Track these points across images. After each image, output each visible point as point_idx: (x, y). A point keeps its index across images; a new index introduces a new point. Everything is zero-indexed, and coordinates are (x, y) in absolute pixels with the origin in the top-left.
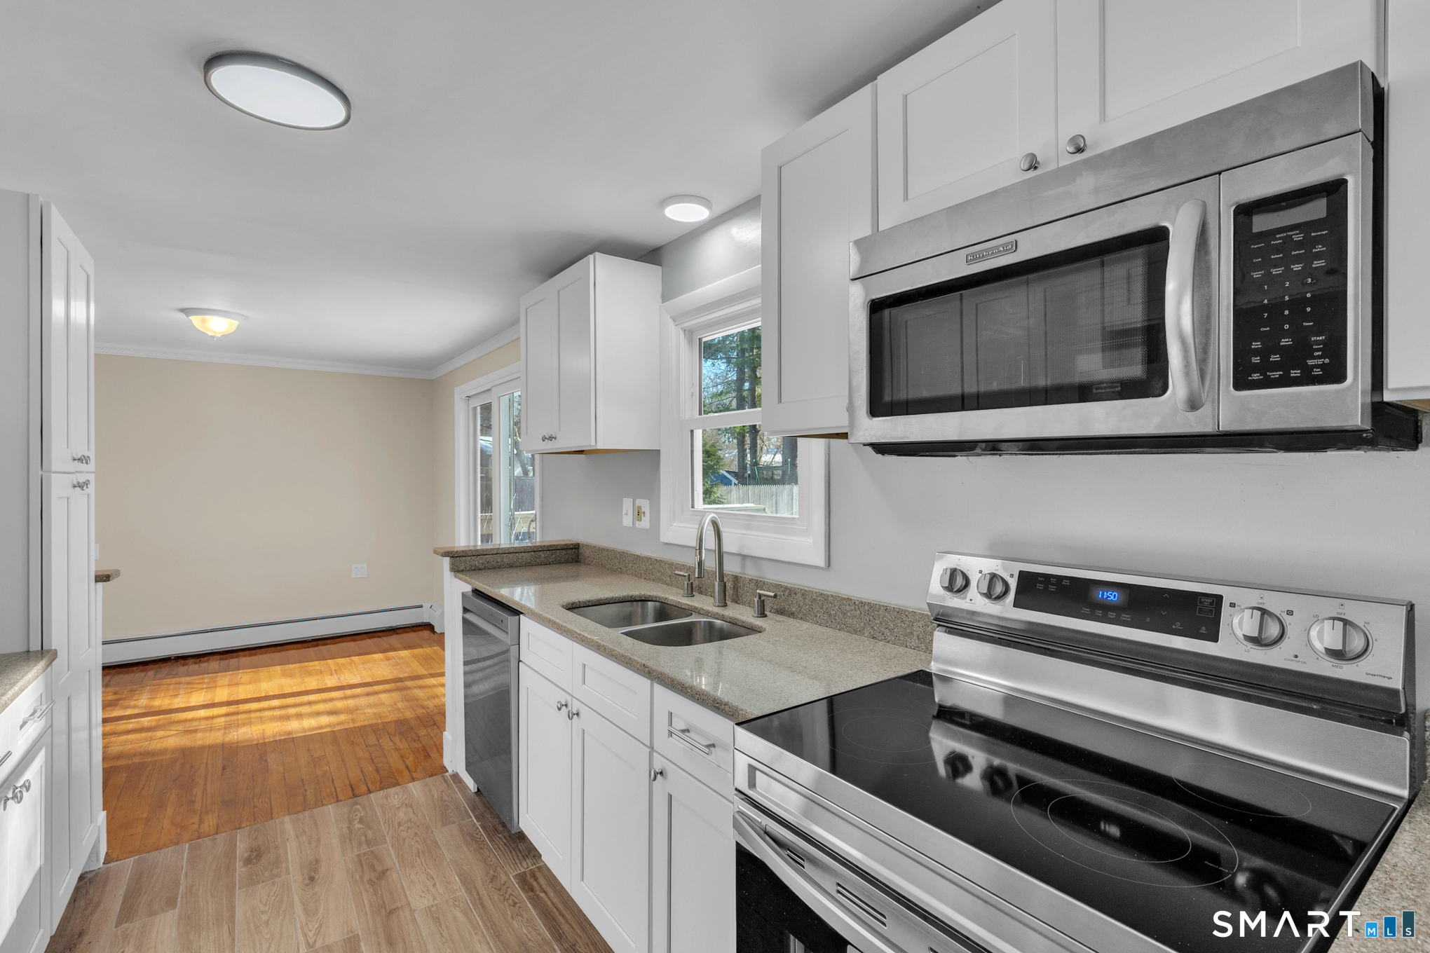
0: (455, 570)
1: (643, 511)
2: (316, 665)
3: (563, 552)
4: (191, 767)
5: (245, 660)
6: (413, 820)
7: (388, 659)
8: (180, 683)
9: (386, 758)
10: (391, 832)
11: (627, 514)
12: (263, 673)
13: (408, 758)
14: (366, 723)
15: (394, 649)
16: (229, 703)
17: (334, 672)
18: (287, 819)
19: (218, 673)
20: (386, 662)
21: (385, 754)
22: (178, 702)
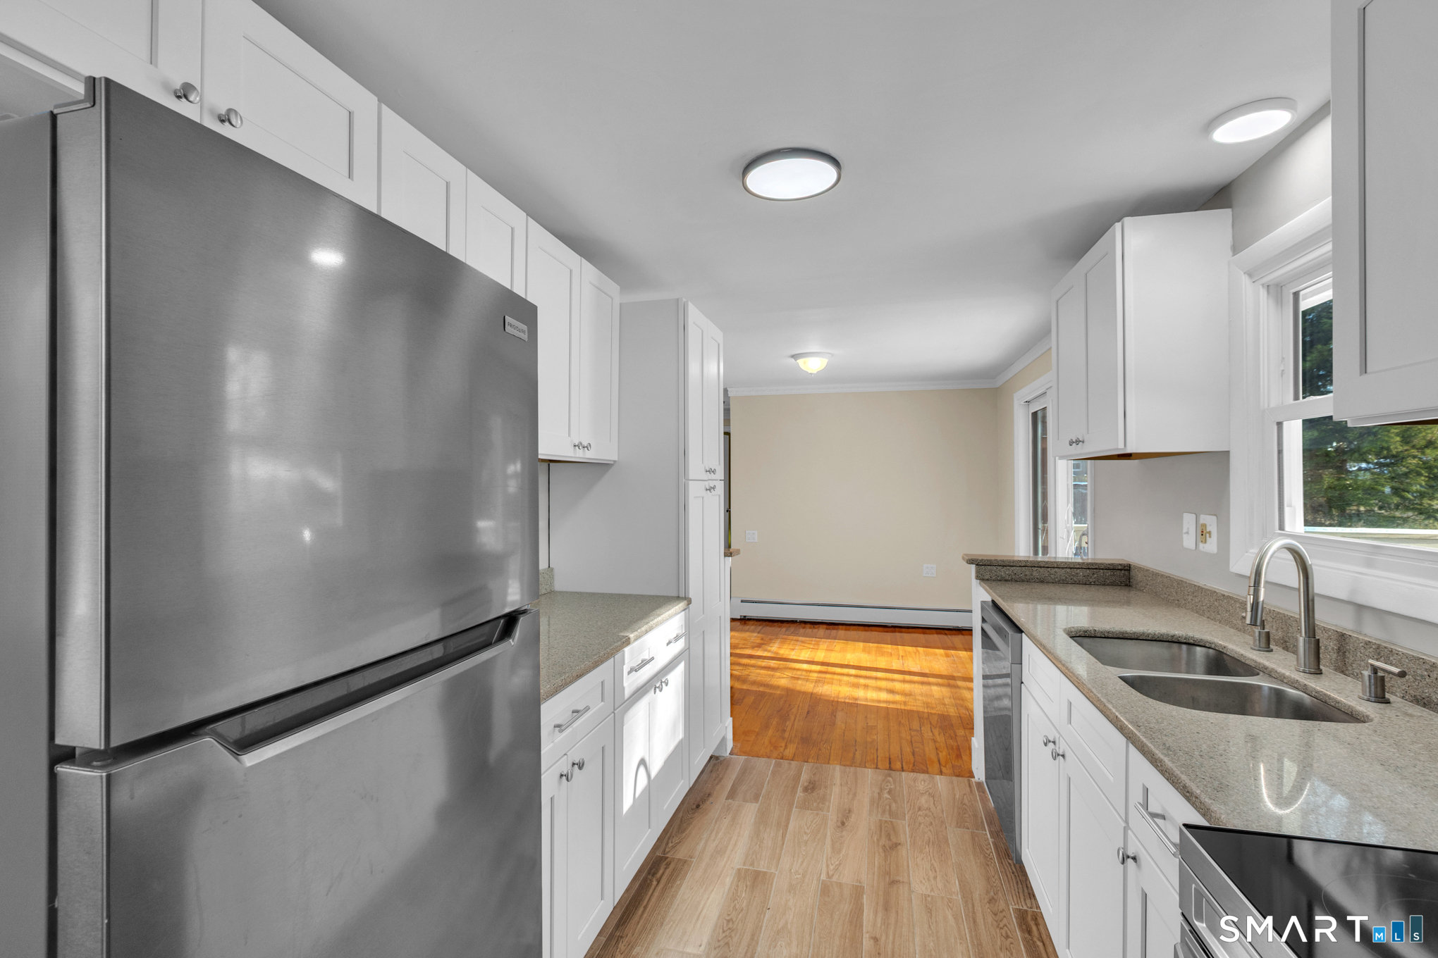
0: (980, 577)
1: (1208, 530)
2: (888, 648)
3: (1109, 573)
4: (790, 705)
5: (841, 632)
6: (932, 810)
7: (947, 656)
8: (798, 641)
9: (923, 745)
10: (911, 812)
11: (1187, 533)
12: (851, 645)
13: (941, 752)
14: (915, 708)
15: (955, 648)
16: (823, 664)
17: (901, 657)
18: (838, 767)
19: (821, 638)
20: (945, 659)
21: (923, 741)
22: (793, 655)
